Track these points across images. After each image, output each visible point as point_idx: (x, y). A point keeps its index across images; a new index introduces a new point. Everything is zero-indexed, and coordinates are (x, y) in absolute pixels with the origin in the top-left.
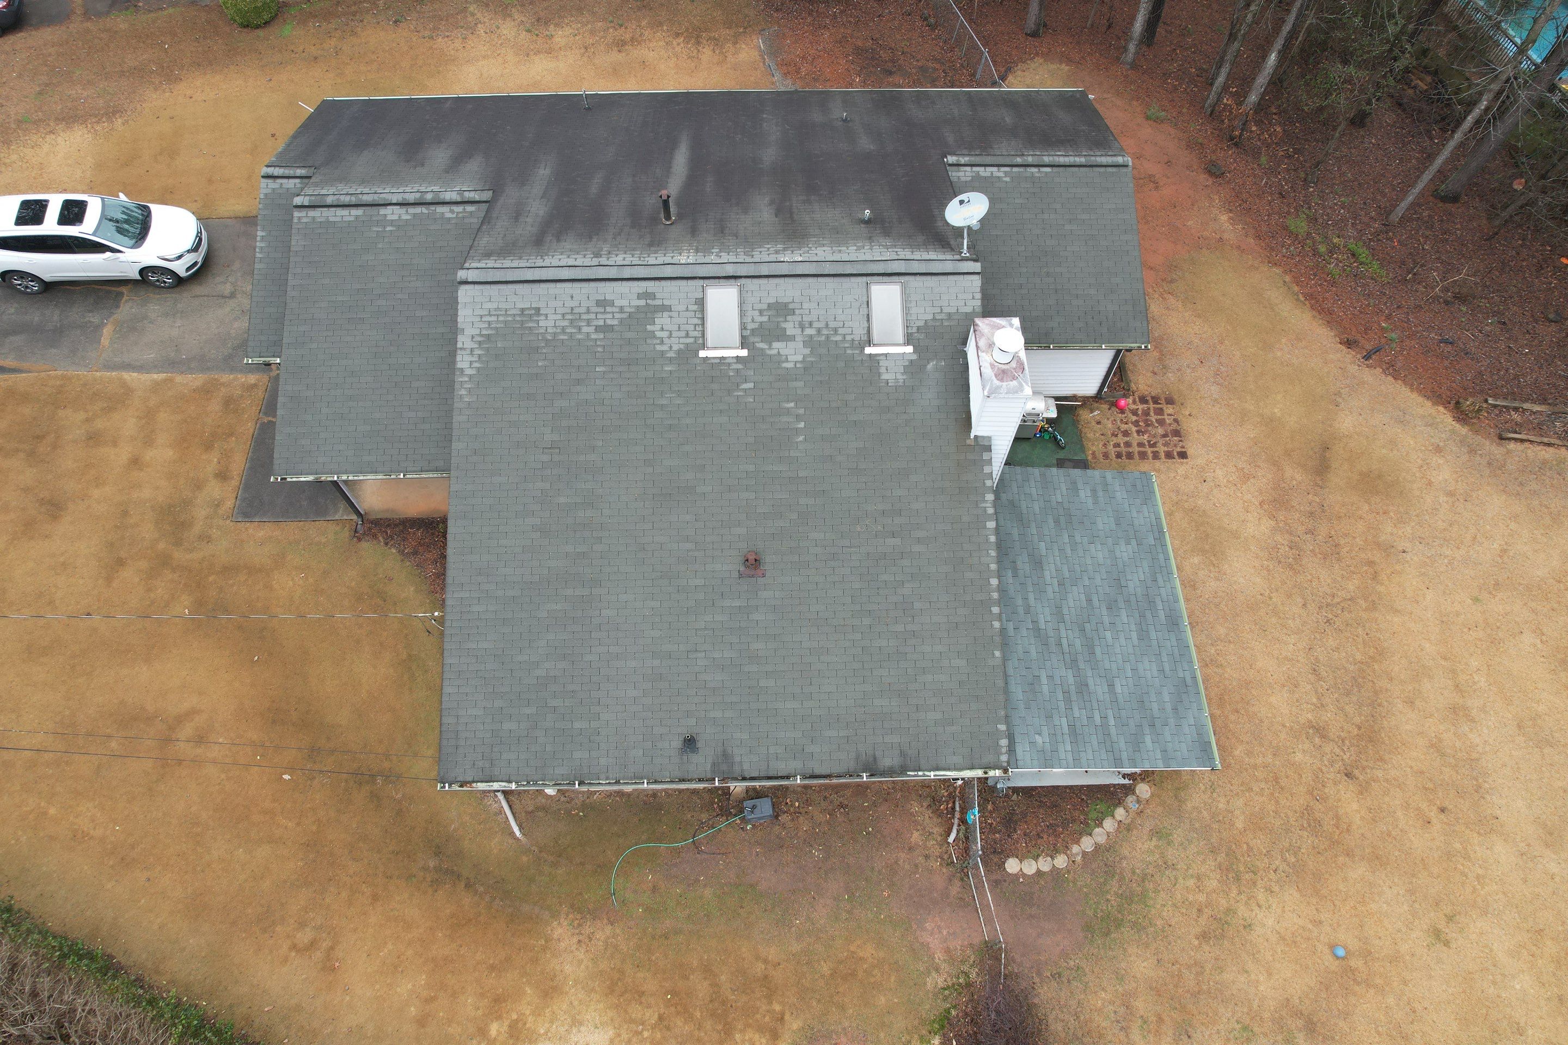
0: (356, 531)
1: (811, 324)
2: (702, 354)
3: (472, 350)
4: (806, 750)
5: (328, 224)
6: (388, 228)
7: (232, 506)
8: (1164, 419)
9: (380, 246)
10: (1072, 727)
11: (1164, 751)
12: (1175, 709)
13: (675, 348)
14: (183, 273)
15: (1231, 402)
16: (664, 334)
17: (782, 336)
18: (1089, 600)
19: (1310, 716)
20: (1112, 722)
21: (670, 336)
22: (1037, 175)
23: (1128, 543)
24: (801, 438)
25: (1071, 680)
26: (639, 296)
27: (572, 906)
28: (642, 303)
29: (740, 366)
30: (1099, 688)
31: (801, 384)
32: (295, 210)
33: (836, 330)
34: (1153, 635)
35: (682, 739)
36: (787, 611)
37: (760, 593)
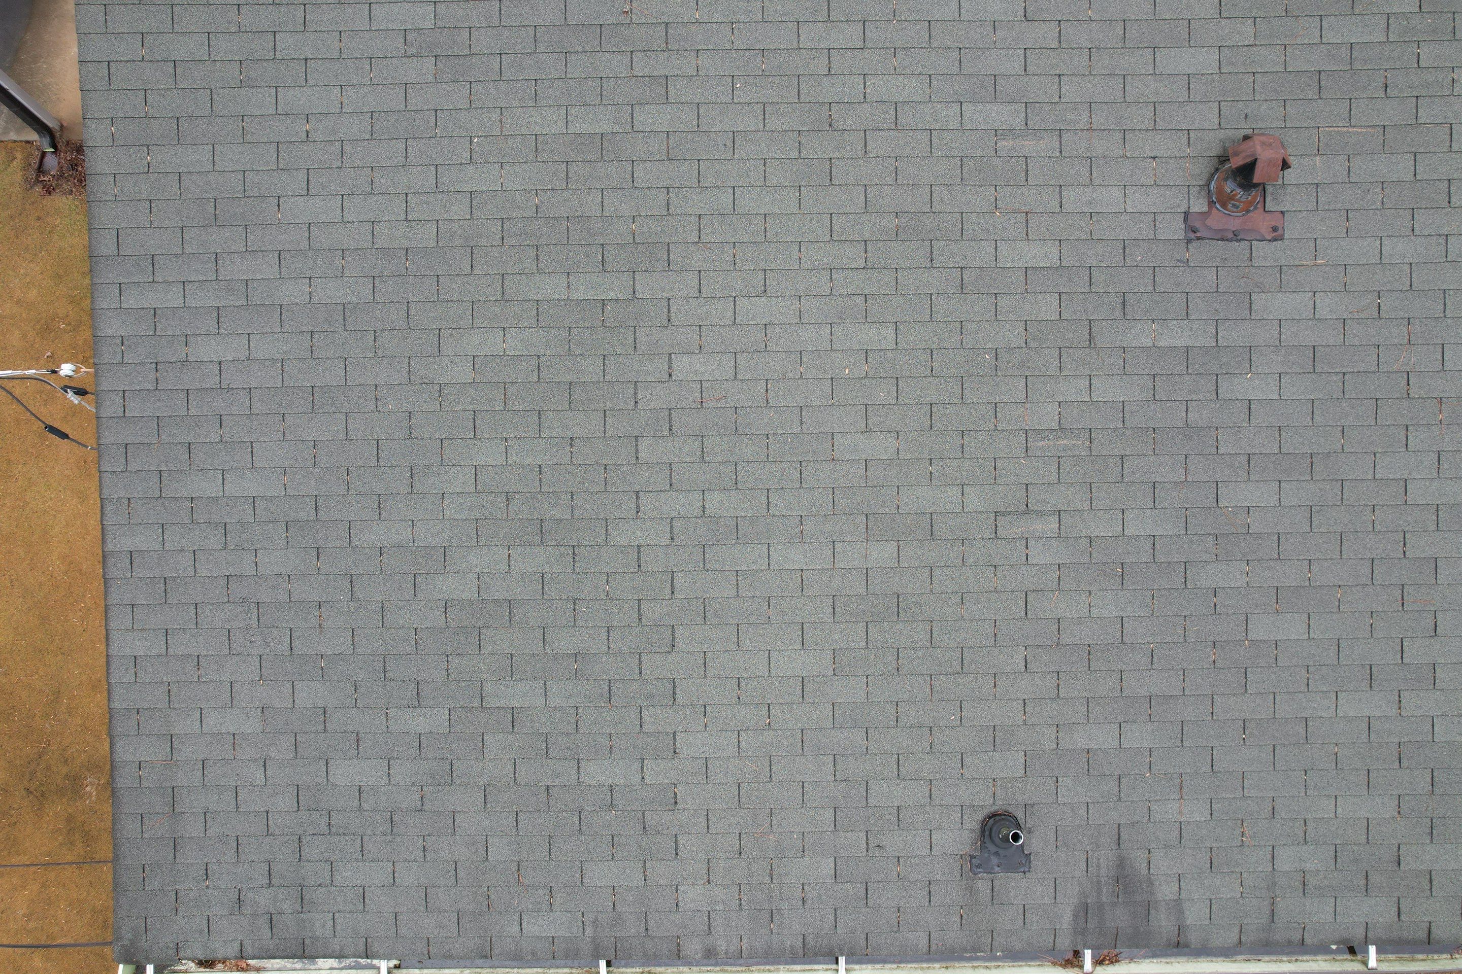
4: (1410, 861)
35: (973, 822)
36: (1362, 367)
37: (1259, 300)
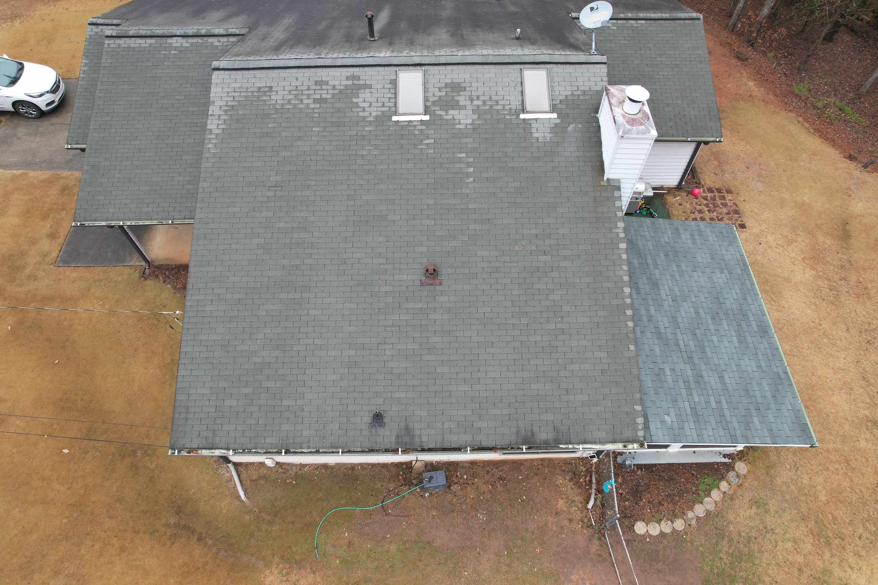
0: (144, 273)
1: (478, 97)
2: (395, 118)
3: (219, 116)
4: (475, 425)
5: (129, 48)
6: (173, 52)
7: (56, 256)
8: (726, 203)
9: (166, 64)
10: (694, 410)
11: (770, 430)
12: (774, 397)
13: (374, 114)
14: (44, 108)
15: (772, 193)
16: (366, 105)
17: (456, 106)
18: (697, 313)
19: (866, 412)
20: (725, 406)
21: (370, 106)
22: (635, 25)
23: (722, 272)
24: (471, 180)
25: (689, 372)
26: (348, 78)
27: (282, 557)
28: (350, 83)
29: (423, 127)
30: (712, 380)
31: (471, 140)
32: (106, 39)
33: (497, 102)
34: (749, 340)
35: (371, 415)
36: (460, 312)
37: (437, 298)
